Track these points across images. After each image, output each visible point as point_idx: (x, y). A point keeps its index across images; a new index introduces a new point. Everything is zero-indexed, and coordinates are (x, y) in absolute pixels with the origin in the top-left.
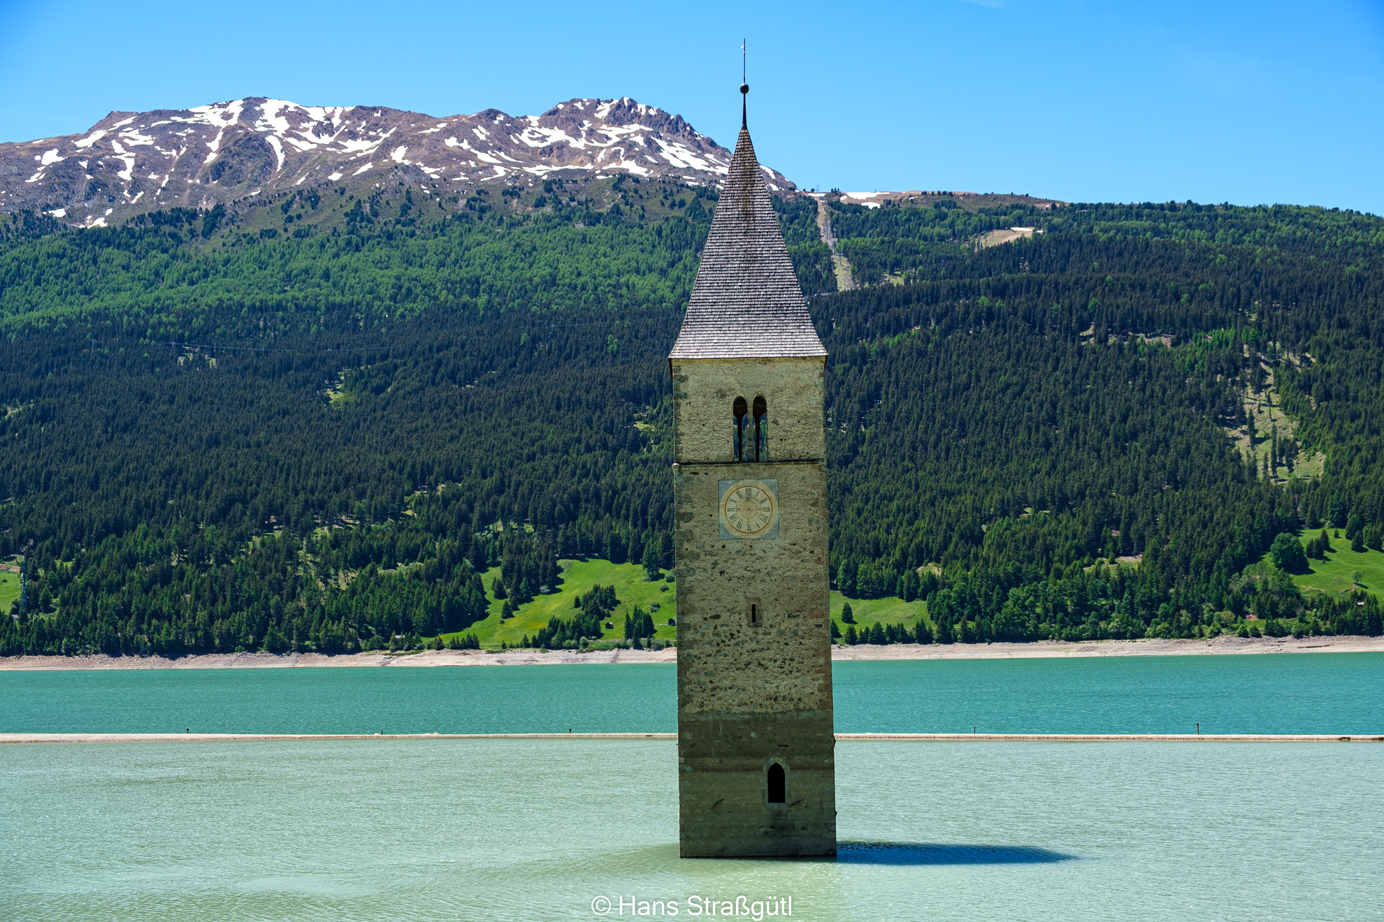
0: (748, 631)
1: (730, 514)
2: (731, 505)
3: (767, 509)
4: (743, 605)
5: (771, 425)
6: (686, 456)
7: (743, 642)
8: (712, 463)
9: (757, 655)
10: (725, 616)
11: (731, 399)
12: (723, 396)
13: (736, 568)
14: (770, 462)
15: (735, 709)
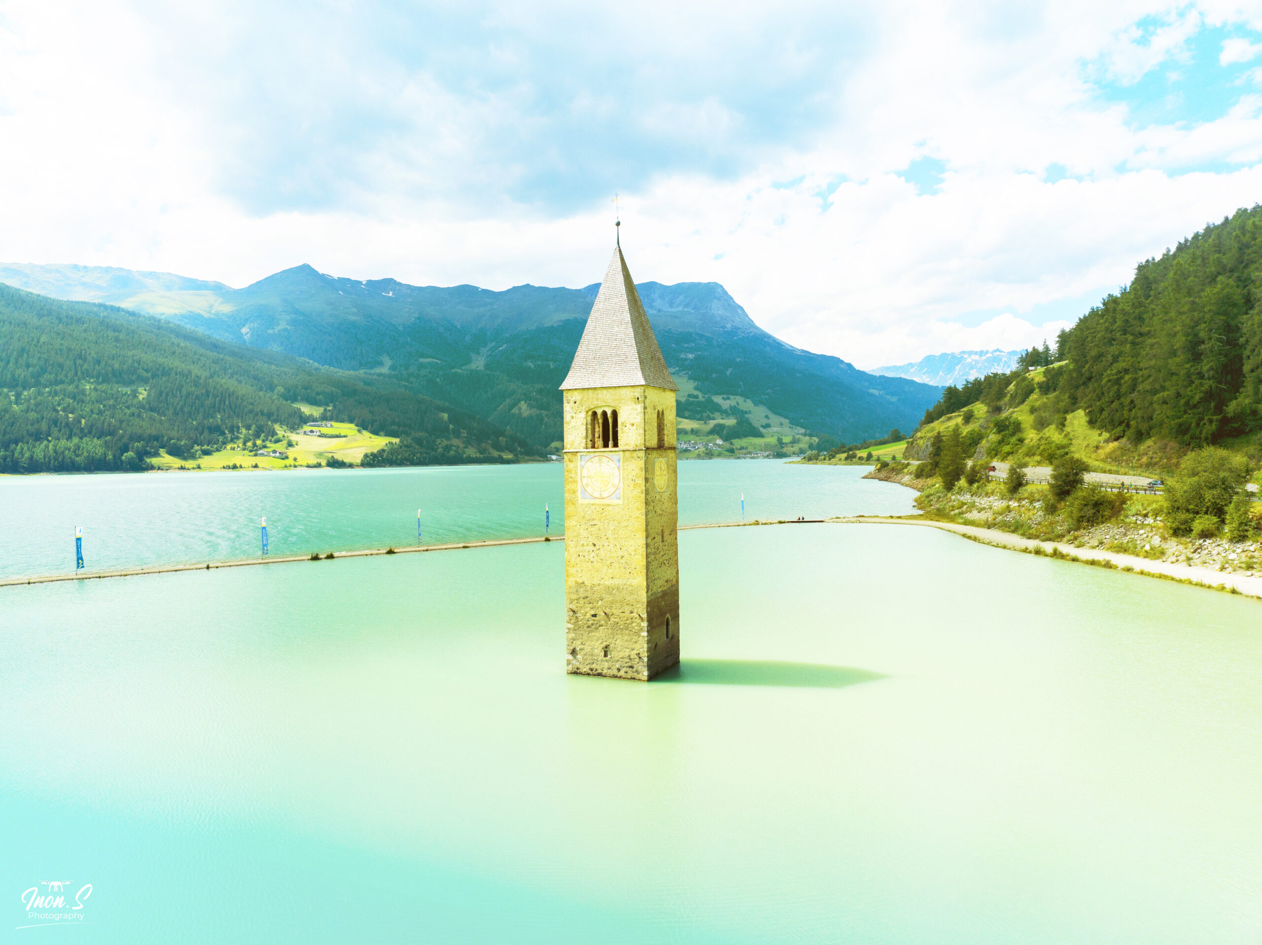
0: (661, 544)
1: (657, 478)
2: (657, 474)
3: (665, 475)
4: (660, 529)
5: (665, 428)
6: (648, 444)
7: (660, 551)
8: (653, 449)
9: (663, 557)
10: (656, 536)
11: (657, 410)
12: (655, 409)
13: (659, 512)
14: (665, 449)
15: (660, 590)
